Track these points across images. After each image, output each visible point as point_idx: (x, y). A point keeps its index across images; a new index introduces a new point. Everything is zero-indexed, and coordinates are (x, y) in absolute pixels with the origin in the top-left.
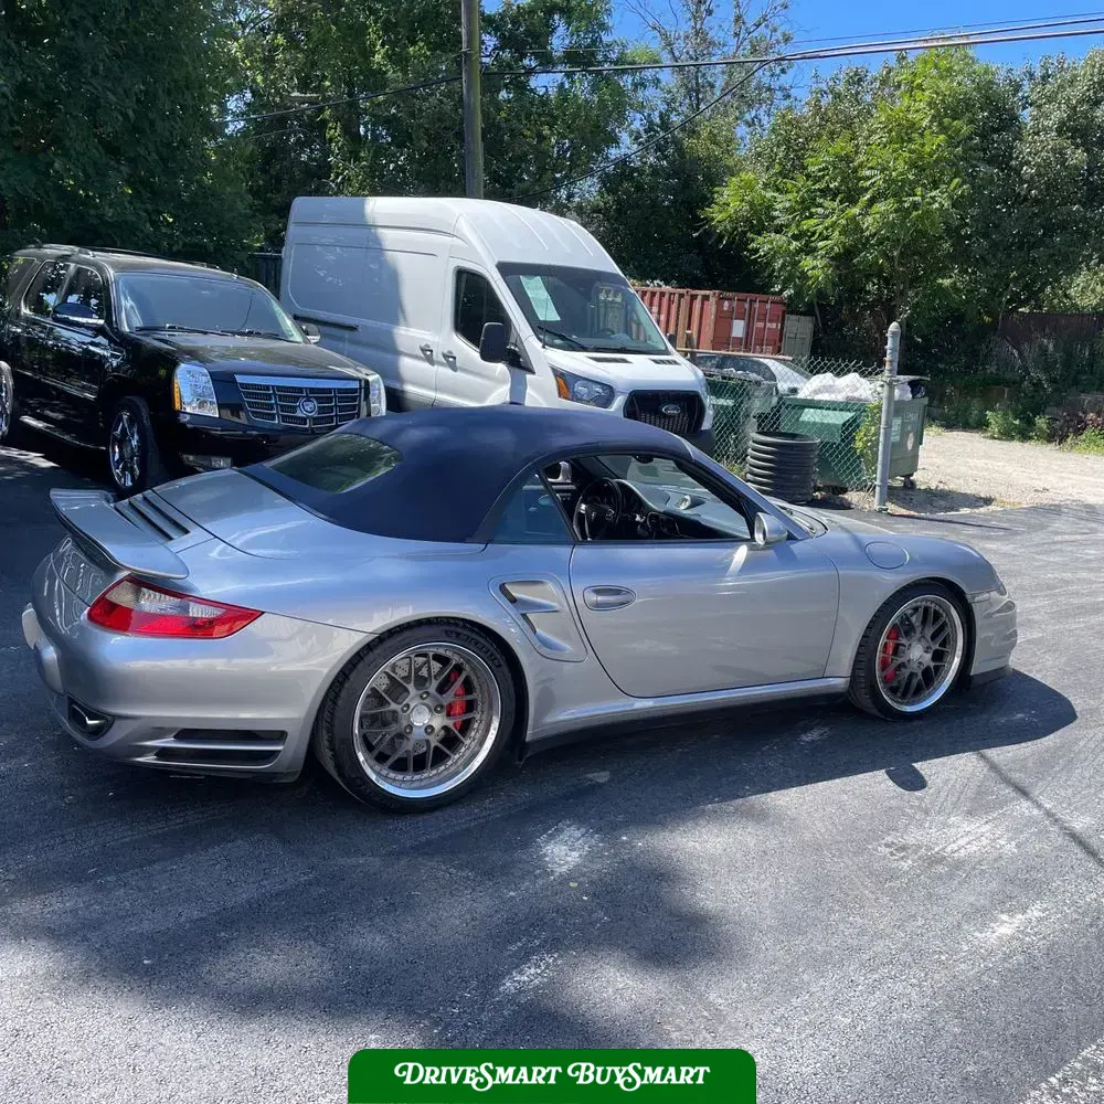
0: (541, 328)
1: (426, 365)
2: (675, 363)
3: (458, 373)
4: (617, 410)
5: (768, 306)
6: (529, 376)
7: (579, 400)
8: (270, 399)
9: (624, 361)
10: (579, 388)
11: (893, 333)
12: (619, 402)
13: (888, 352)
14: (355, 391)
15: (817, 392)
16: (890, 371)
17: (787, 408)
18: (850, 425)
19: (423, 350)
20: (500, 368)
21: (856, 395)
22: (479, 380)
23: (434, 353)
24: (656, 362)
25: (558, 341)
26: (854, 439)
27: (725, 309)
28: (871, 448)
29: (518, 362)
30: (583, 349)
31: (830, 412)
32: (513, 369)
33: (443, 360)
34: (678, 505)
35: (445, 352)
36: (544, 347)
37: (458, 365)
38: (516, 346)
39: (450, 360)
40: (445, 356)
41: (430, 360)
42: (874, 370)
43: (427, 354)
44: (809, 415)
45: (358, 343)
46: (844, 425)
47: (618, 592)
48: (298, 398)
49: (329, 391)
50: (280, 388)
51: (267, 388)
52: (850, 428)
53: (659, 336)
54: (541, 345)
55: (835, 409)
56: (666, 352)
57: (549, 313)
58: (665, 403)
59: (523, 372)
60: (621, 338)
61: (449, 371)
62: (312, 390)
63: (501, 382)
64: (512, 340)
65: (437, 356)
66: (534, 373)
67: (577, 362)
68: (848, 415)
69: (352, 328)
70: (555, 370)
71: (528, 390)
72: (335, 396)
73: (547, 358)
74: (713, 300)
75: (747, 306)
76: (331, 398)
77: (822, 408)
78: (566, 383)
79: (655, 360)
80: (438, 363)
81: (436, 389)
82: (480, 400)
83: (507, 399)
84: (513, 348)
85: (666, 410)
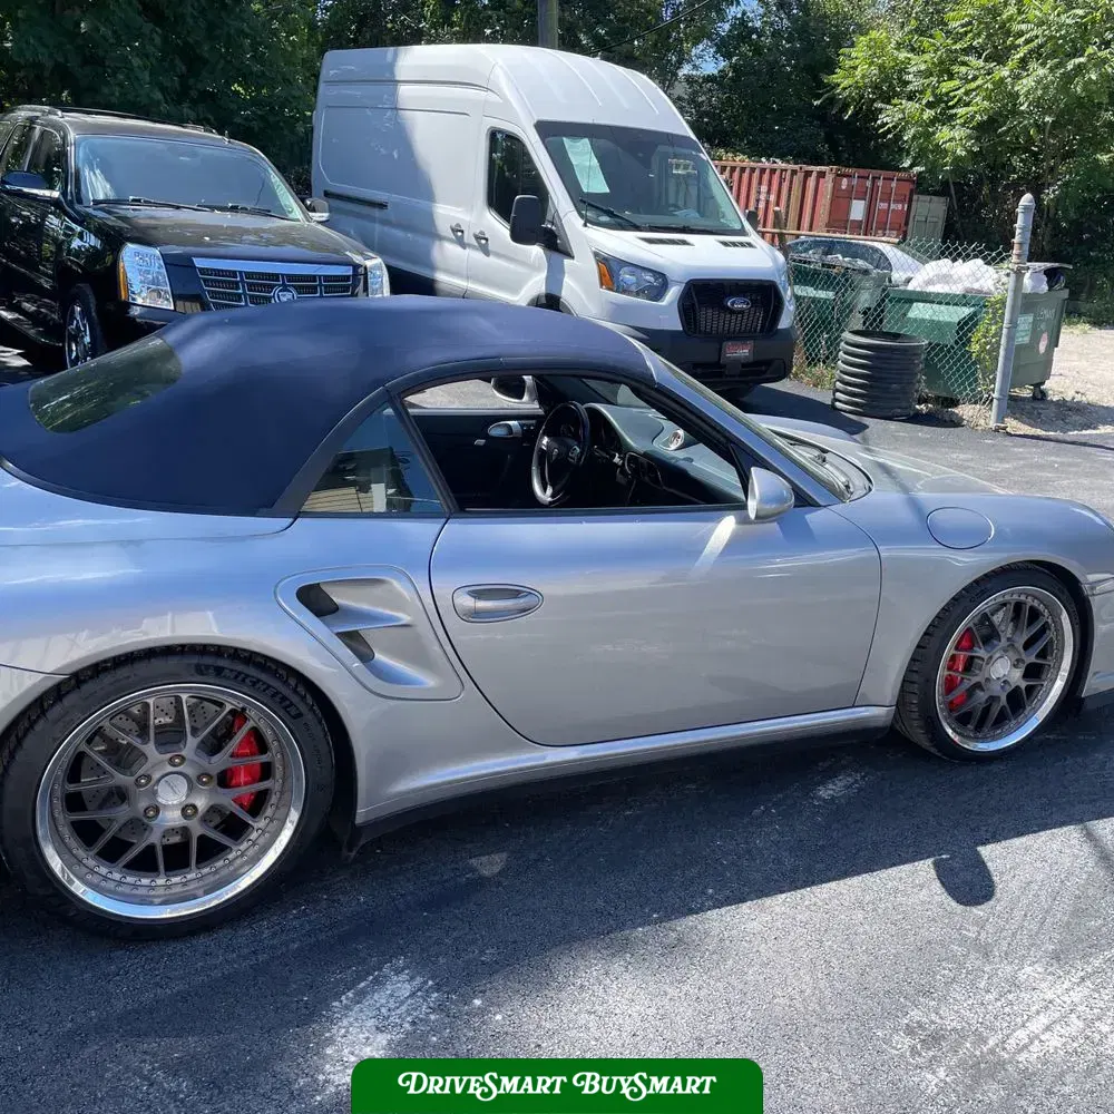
0: (584, 202)
1: (457, 249)
2: (750, 245)
3: (492, 259)
4: (671, 304)
5: (894, 184)
6: (567, 262)
7: (624, 291)
8: (238, 288)
9: (684, 243)
10: (627, 277)
11: (1026, 208)
12: (673, 293)
13: (1018, 231)
14: (347, 278)
15: (929, 282)
16: (1019, 256)
18: (966, 323)
19: (454, 230)
20: (536, 251)
21: (976, 286)
22: (512, 266)
23: (466, 233)
24: (725, 244)
25: (605, 219)
26: (969, 341)
27: (844, 187)
28: (989, 352)
29: (554, 243)
30: (637, 228)
31: (943, 307)
32: (549, 252)
33: (475, 243)
34: (667, 443)
35: (477, 232)
36: (585, 225)
37: (490, 248)
38: (553, 224)
39: (483, 244)
40: (477, 238)
41: (461, 243)
42: (999, 254)
43: (458, 235)
44: (919, 311)
45: (385, 222)
46: (959, 323)
47: (515, 593)
48: (272, 287)
49: (313, 278)
50: (250, 275)
51: (233, 274)
52: (966, 326)
53: (733, 212)
54: (583, 222)
55: (948, 304)
56: (742, 232)
57: (596, 184)
58: (731, 295)
59: (560, 256)
60: (689, 215)
61: (480, 256)
62: (292, 278)
63: (535, 268)
64: (549, 217)
65: (469, 238)
66: (573, 258)
67: (625, 244)
68: (966, 311)
69: (382, 206)
70: (596, 254)
71: (567, 280)
72: (320, 285)
73: (590, 239)
74: (829, 177)
75: (869, 183)
76: (315, 287)
77: (933, 302)
78: (610, 270)
79: (722, 243)
80: (470, 246)
81: (468, 278)
82: (515, 291)
83: (543, 290)
84: (549, 226)
85: (733, 304)
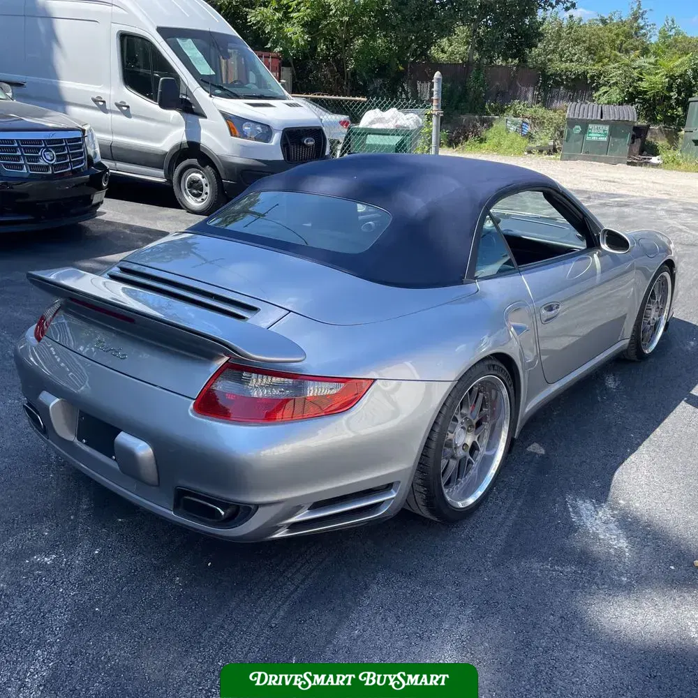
0: (204, 81)
1: (100, 114)
2: (300, 106)
3: (133, 120)
4: (276, 144)
5: (270, 60)
6: (201, 120)
7: (245, 136)
8: (17, 152)
9: (270, 105)
10: (247, 128)
11: (438, 79)
12: (276, 138)
13: (435, 93)
14: (79, 139)
15: (372, 122)
16: (437, 106)
17: (354, 134)
18: (400, 145)
19: (95, 101)
20: (174, 114)
22: (153, 124)
23: (107, 103)
24: (290, 105)
29: (189, 108)
30: (237, 96)
31: (386, 137)
32: (185, 114)
33: (117, 109)
35: (118, 102)
36: (211, 96)
37: (132, 112)
38: (186, 96)
39: (124, 109)
40: (117, 105)
41: (103, 109)
43: (99, 104)
46: (396, 145)
48: (39, 149)
51: (13, 142)
52: (400, 147)
54: (208, 94)
56: (286, 97)
58: (304, 136)
59: (194, 117)
61: (123, 118)
62: (50, 142)
63: (177, 125)
64: (183, 90)
65: (110, 105)
66: (205, 117)
67: (238, 107)
68: (397, 139)
70: (224, 115)
71: (203, 131)
72: (66, 146)
73: (216, 105)
77: (388, 135)
78: (235, 124)
79: (287, 104)
80: (112, 112)
81: (112, 133)
82: (159, 140)
83: (185, 139)
84: (184, 97)
85: (307, 141)
